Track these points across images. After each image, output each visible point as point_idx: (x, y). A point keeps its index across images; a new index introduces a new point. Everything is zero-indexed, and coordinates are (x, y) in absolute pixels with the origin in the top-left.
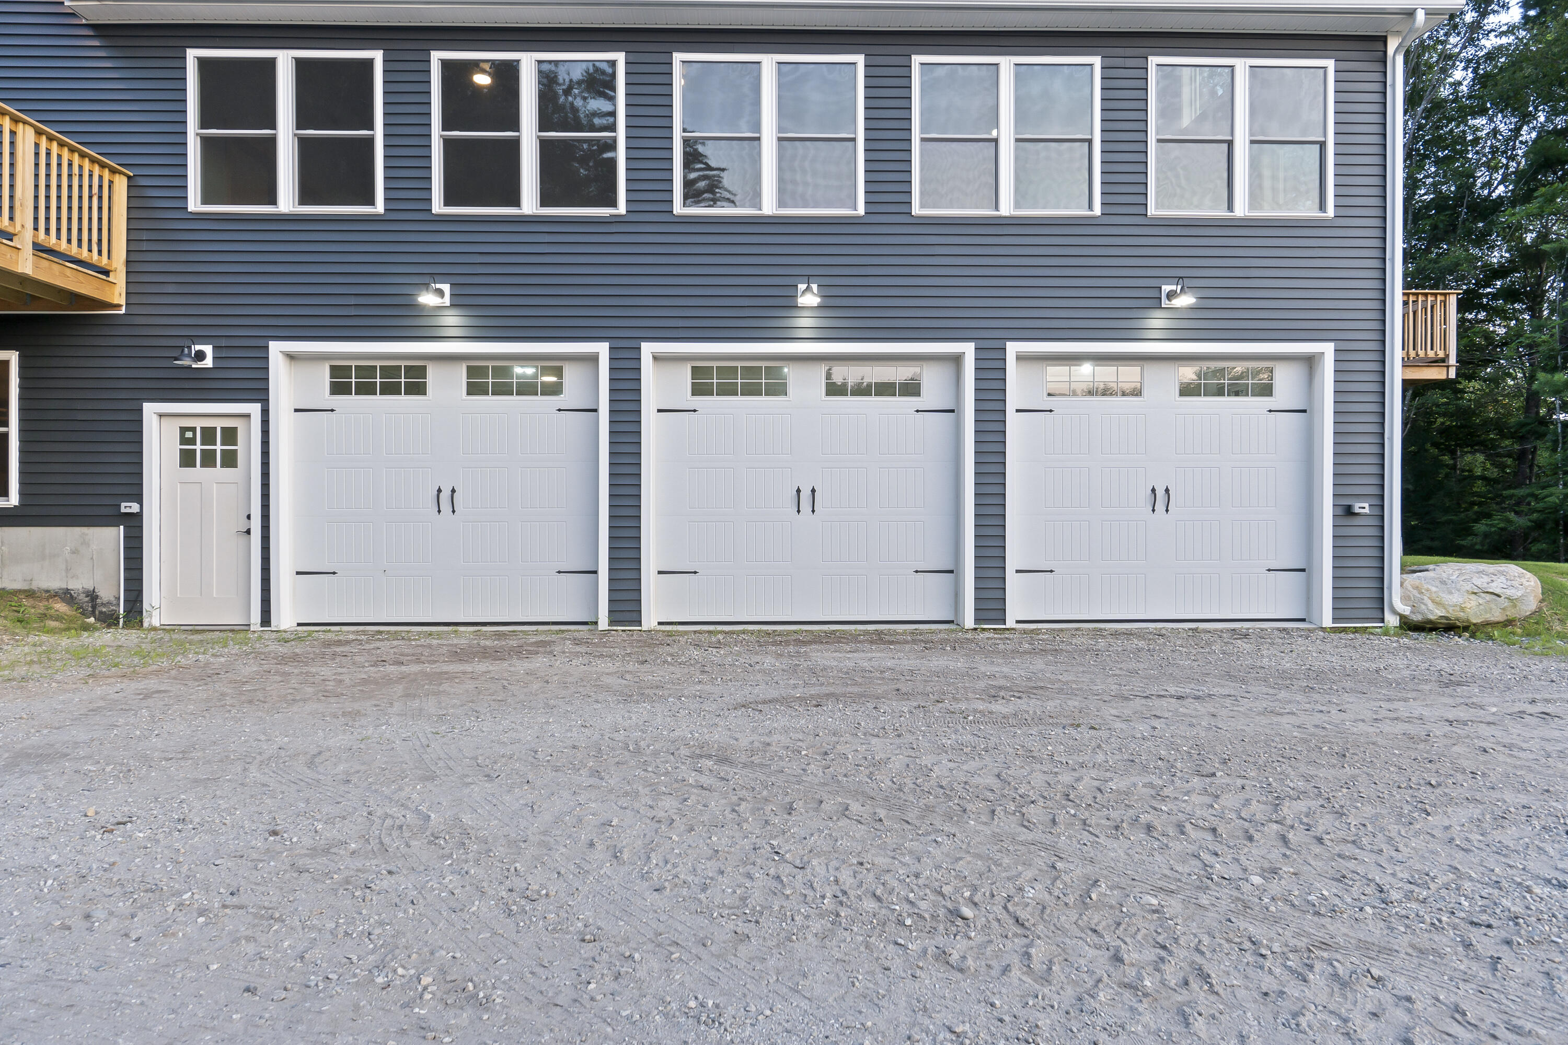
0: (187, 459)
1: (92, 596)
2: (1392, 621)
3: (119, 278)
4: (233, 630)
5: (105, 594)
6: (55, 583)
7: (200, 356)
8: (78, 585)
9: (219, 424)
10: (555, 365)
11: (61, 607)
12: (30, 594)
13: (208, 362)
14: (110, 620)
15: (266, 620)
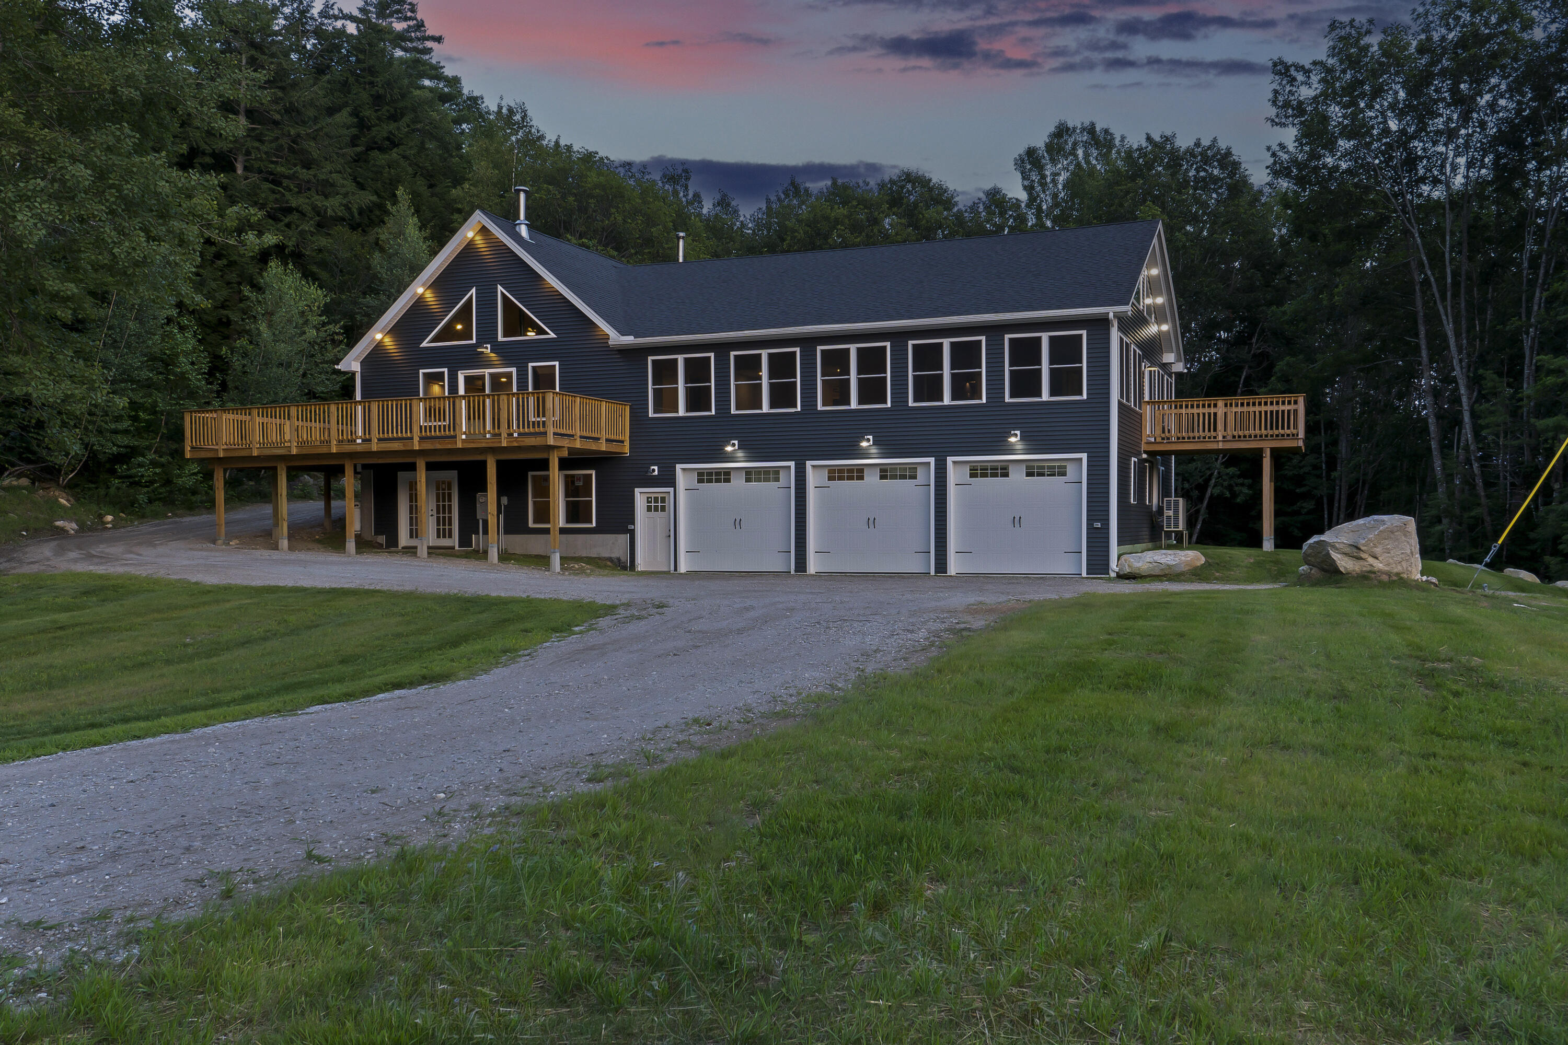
0: (649, 509)
1: (619, 559)
2: (1113, 575)
3: (627, 444)
4: (664, 572)
5: (623, 559)
6: (607, 555)
7: (654, 470)
8: (614, 555)
9: (659, 496)
10: (776, 471)
11: (609, 563)
12: (599, 558)
13: (656, 473)
14: (624, 568)
15: (676, 569)
